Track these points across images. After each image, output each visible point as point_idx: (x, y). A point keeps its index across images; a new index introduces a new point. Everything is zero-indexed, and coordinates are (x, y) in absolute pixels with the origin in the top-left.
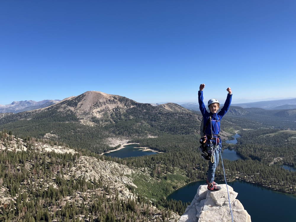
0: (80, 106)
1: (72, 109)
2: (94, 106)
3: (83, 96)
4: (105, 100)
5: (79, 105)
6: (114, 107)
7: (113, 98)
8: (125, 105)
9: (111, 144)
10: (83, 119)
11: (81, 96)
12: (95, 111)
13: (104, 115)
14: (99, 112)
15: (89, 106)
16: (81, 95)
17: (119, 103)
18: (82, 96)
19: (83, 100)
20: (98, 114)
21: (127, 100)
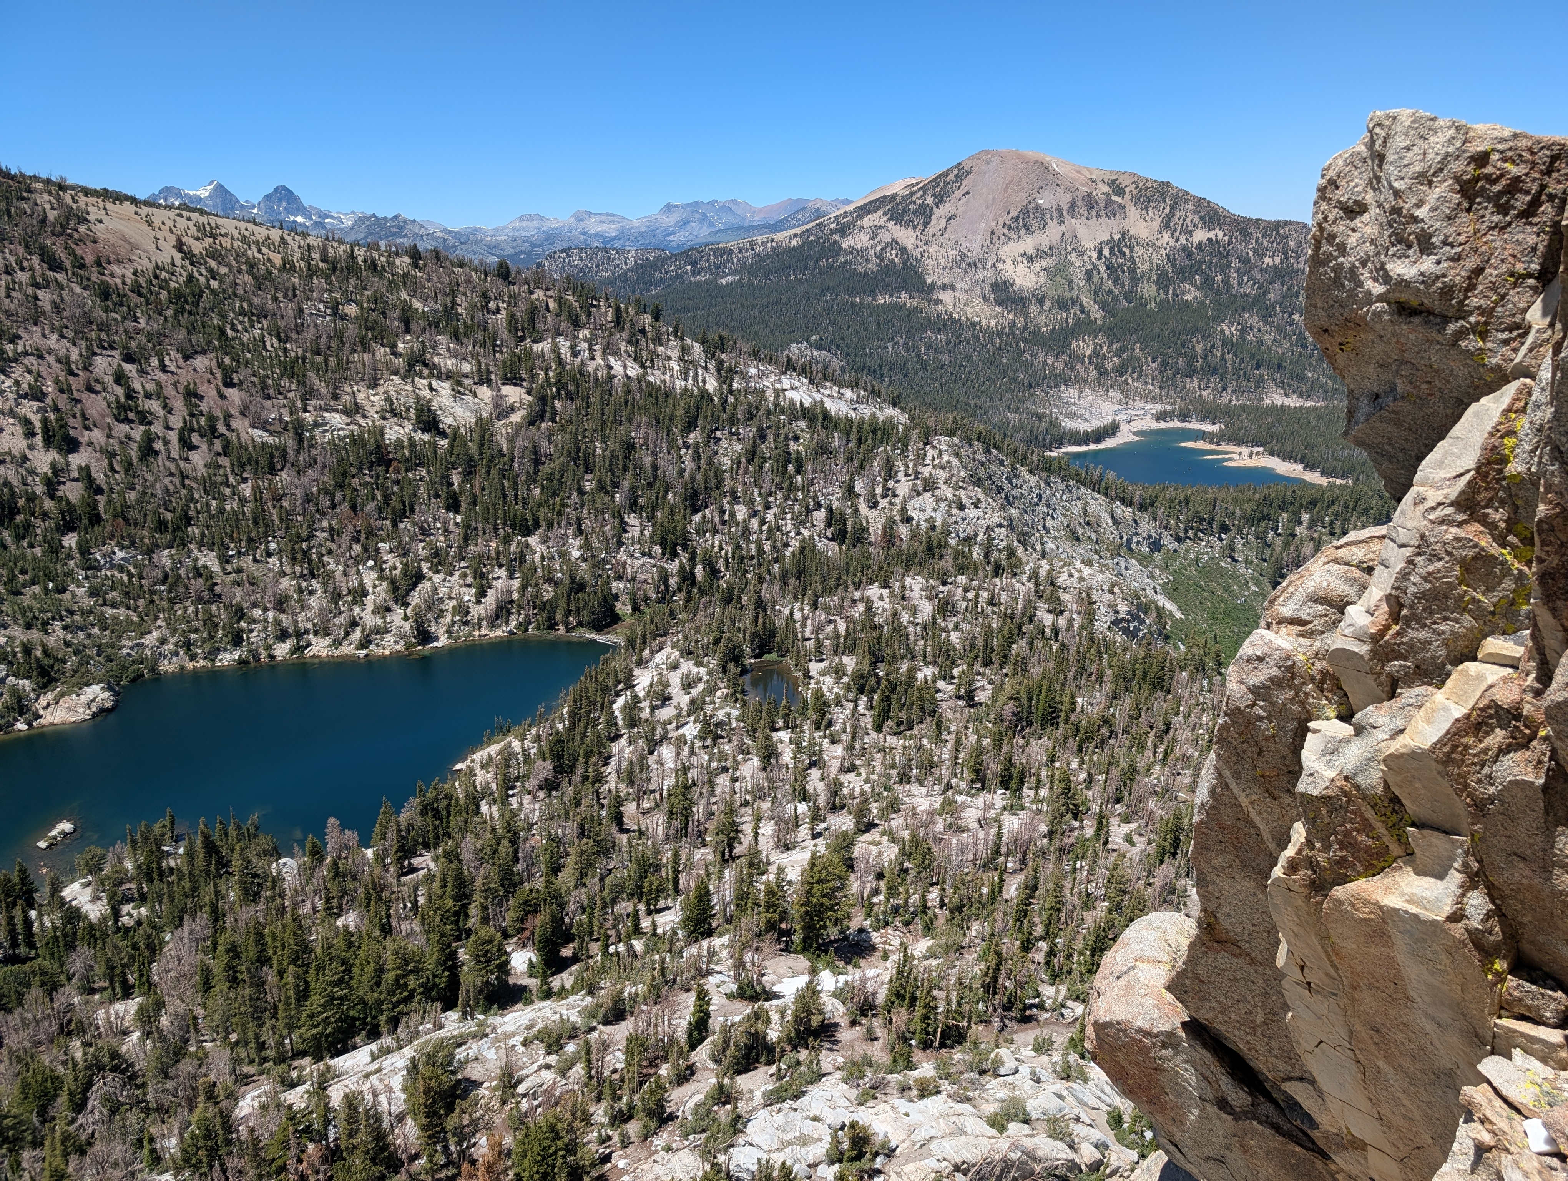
0: (943, 222)
1: (907, 237)
2: (1010, 228)
3: (961, 172)
4: (1064, 200)
5: (938, 221)
6: (1106, 238)
7: (1106, 189)
8: (1166, 225)
9: (1073, 415)
10: (953, 288)
11: (951, 176)
12: (1010, 250)
13: (1053, 273)
14: (1030, 259)
15: (983, 225)
16: (950, 170)
17: (1133, 212)
18: (957, 176)
19: (958, 194)
20: (1022, 269)
21: (1180, 198)
